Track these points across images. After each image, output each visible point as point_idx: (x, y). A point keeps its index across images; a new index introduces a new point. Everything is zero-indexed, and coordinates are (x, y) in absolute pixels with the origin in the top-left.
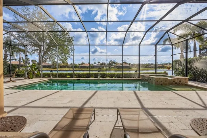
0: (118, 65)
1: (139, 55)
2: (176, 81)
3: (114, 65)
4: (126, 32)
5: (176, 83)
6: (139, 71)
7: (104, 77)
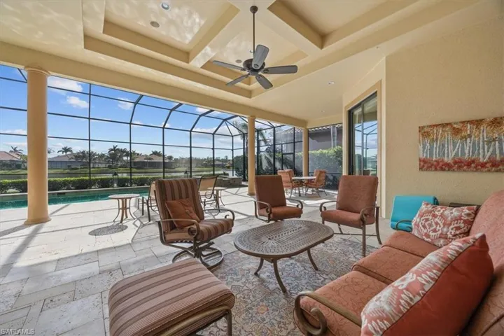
0: (137, 160)
1: (191, 147)
2: (231, 182)
3: (125, 158)
4: (169, 111)
5: (231, 184)
6: (191, 172)
7: (124, 186)
